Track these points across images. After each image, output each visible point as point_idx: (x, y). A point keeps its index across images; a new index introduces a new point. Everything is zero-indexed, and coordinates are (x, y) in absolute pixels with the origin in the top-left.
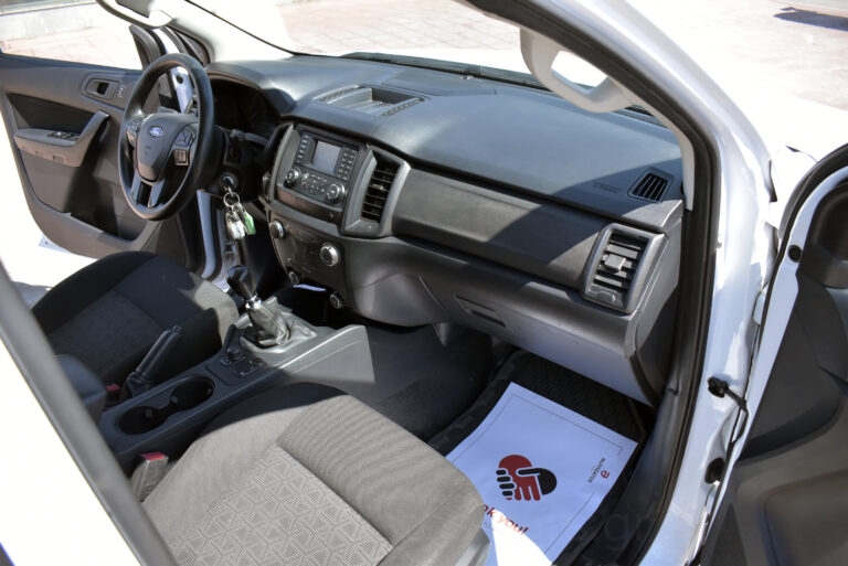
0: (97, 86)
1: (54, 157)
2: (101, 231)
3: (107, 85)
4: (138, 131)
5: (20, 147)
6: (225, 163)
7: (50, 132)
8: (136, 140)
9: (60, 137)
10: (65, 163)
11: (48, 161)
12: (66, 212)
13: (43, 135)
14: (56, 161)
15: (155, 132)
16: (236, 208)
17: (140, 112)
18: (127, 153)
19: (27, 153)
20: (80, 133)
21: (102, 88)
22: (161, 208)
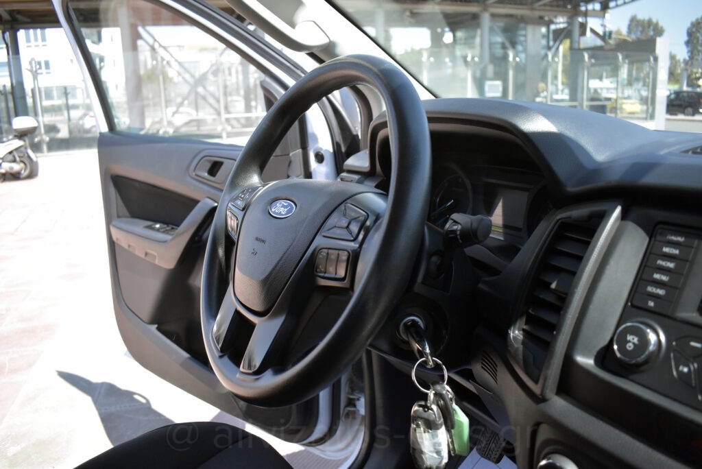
0: (208, 166)
1: (146, 254)
2: (185, 355)
3: (221, 164)
4: (245, 209)
5: (114, 238)
6: (418, 288)
7: (149, 223)
8: (240, 226)
9: (158, 230)
10: (157, 262)
11: (138, 257)
12: (152, 323)
13: (139, 226)
14: (148, 259)
15: (280, 209)
16: (438, 395)
17: (255, 179)
18: (221, 252)
19: (120, 246)
20: (178, 226)
21: (215, 168)
22: (270, 381)
